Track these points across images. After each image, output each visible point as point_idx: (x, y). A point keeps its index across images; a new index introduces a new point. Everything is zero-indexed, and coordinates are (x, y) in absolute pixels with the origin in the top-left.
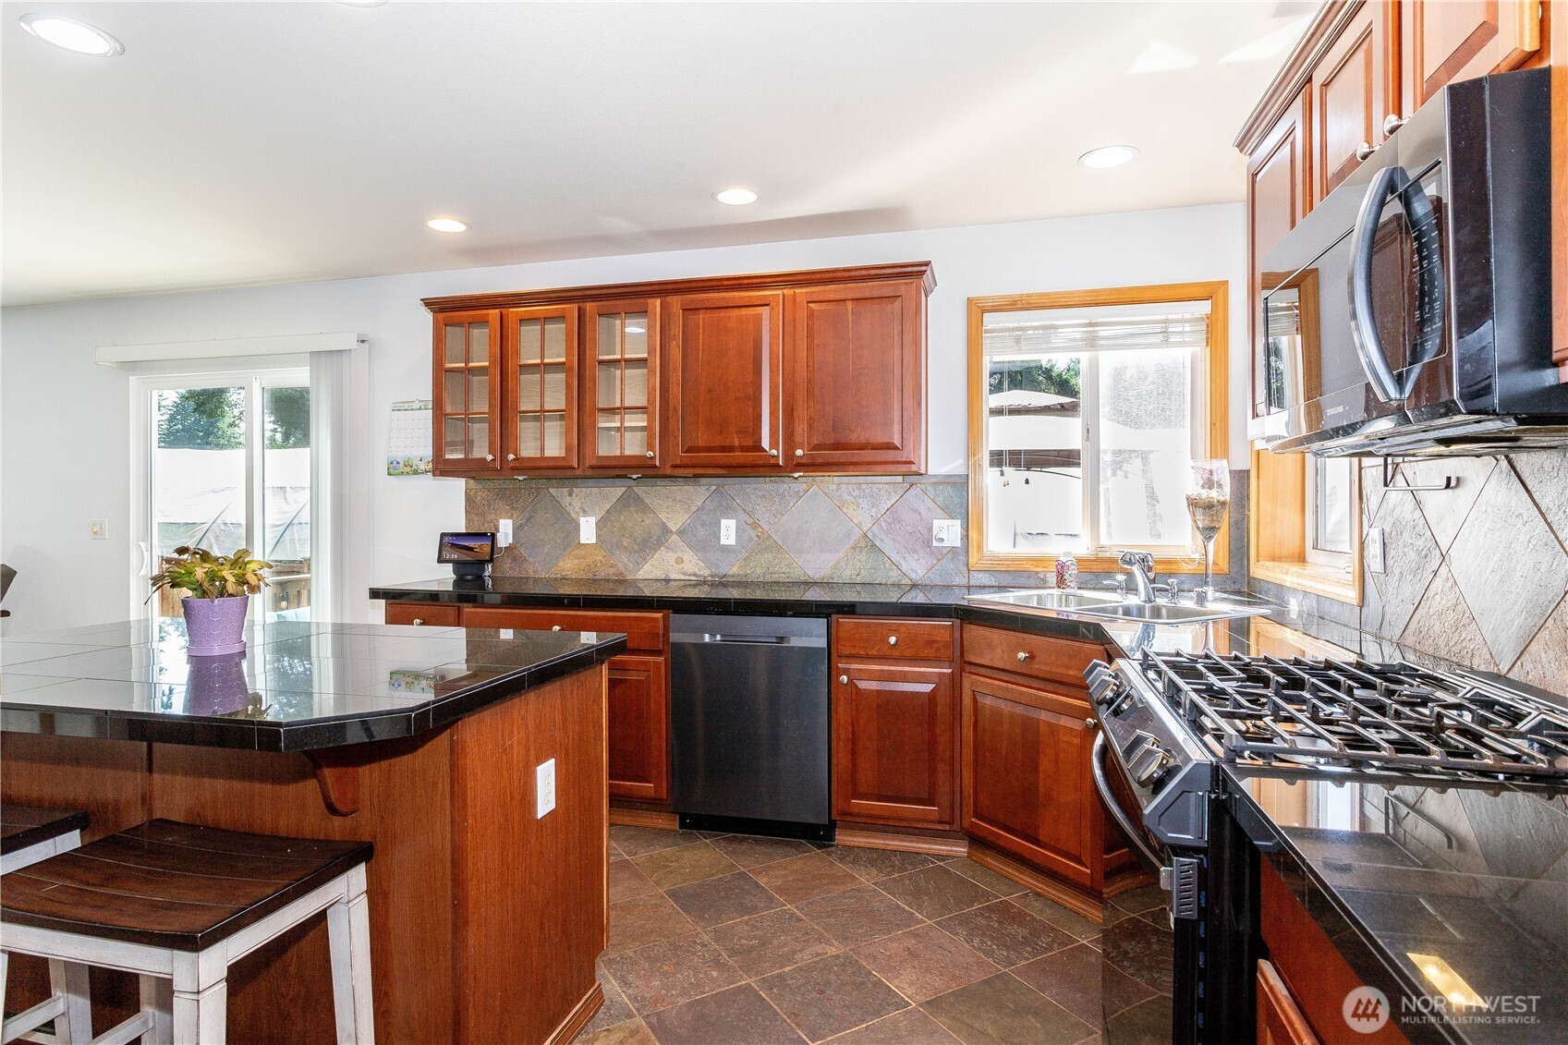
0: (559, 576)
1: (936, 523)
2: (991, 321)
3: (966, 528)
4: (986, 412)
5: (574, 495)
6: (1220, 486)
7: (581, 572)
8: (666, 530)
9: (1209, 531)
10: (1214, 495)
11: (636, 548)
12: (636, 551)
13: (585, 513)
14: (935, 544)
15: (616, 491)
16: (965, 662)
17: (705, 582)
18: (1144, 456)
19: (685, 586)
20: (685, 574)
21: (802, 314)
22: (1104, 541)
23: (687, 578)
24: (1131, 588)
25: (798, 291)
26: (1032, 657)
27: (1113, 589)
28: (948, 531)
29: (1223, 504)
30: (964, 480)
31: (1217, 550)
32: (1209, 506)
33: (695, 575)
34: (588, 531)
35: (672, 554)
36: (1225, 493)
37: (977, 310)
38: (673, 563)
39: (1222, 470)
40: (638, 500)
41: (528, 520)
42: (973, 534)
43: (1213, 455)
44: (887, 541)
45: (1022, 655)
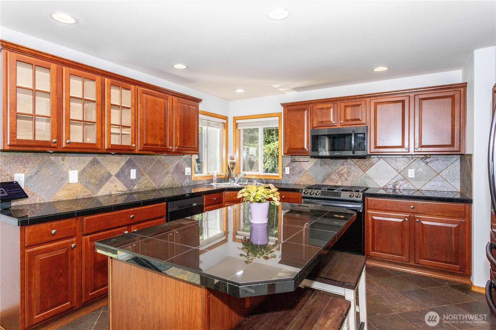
0: (56, 200)
1: (186, 168)
3: (192, 170)
5: (65, 160)
7: (69, 197)
8: (110, 175)
9: (232, 168)
11: (97, 183)
12: (97, 184)
13: (72, 169)
14: (186, 174)
15: (89, 158)
17: (125, 194)
19: (118, 196)
20: (118, 191)
23: (119, 193)
30: (191, 157)
33: (122, 191)
34: (73, 176)
35: (113, 184)
38: (113, 187)
40: (98, 162)
41: (36, 174)
44: (176, 174)
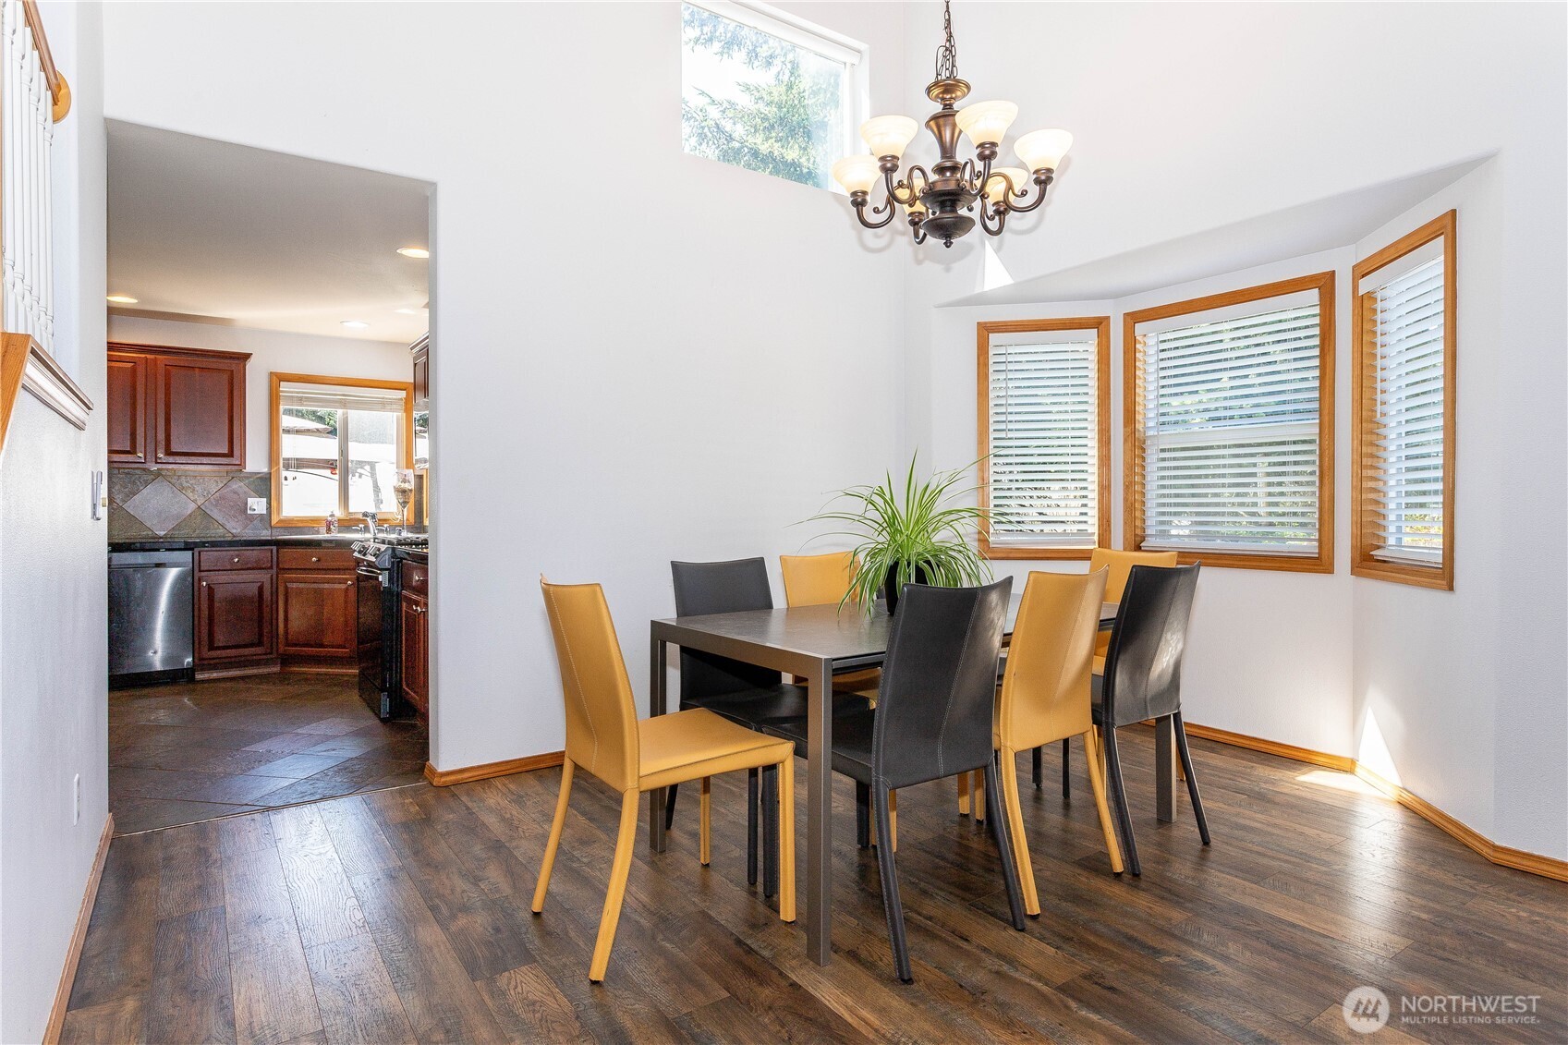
1: (250, 501)
2: (285, 387)
3: (269, 503)
4: (281, 431)
6: (409, 482)
9: (404, 504)
10: (406, 486)
14: (249, 512)
16: (280, 569)
18: (372, 465)
21: (161, 371)
22: (352, 509)
24: (366, 529)
25: (158, 357)
26: (319, 561)
27: (357, 531)
28: (257, 505)
29: (411, 490)
30: (268, 476)
31: (408, 514)
32: (404, 492)
36: (411, 486)
37: (277, 379)
39: (410, 474)
42: (274, 504)
43: (407, 468)
44: (216, 511)
45: (314, 559)
